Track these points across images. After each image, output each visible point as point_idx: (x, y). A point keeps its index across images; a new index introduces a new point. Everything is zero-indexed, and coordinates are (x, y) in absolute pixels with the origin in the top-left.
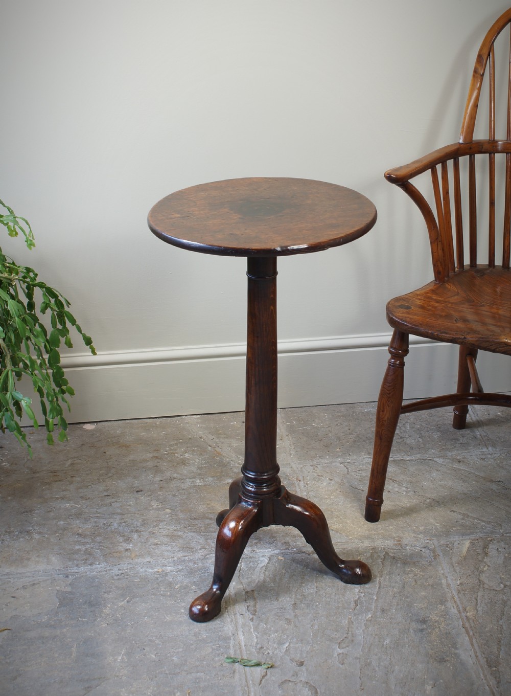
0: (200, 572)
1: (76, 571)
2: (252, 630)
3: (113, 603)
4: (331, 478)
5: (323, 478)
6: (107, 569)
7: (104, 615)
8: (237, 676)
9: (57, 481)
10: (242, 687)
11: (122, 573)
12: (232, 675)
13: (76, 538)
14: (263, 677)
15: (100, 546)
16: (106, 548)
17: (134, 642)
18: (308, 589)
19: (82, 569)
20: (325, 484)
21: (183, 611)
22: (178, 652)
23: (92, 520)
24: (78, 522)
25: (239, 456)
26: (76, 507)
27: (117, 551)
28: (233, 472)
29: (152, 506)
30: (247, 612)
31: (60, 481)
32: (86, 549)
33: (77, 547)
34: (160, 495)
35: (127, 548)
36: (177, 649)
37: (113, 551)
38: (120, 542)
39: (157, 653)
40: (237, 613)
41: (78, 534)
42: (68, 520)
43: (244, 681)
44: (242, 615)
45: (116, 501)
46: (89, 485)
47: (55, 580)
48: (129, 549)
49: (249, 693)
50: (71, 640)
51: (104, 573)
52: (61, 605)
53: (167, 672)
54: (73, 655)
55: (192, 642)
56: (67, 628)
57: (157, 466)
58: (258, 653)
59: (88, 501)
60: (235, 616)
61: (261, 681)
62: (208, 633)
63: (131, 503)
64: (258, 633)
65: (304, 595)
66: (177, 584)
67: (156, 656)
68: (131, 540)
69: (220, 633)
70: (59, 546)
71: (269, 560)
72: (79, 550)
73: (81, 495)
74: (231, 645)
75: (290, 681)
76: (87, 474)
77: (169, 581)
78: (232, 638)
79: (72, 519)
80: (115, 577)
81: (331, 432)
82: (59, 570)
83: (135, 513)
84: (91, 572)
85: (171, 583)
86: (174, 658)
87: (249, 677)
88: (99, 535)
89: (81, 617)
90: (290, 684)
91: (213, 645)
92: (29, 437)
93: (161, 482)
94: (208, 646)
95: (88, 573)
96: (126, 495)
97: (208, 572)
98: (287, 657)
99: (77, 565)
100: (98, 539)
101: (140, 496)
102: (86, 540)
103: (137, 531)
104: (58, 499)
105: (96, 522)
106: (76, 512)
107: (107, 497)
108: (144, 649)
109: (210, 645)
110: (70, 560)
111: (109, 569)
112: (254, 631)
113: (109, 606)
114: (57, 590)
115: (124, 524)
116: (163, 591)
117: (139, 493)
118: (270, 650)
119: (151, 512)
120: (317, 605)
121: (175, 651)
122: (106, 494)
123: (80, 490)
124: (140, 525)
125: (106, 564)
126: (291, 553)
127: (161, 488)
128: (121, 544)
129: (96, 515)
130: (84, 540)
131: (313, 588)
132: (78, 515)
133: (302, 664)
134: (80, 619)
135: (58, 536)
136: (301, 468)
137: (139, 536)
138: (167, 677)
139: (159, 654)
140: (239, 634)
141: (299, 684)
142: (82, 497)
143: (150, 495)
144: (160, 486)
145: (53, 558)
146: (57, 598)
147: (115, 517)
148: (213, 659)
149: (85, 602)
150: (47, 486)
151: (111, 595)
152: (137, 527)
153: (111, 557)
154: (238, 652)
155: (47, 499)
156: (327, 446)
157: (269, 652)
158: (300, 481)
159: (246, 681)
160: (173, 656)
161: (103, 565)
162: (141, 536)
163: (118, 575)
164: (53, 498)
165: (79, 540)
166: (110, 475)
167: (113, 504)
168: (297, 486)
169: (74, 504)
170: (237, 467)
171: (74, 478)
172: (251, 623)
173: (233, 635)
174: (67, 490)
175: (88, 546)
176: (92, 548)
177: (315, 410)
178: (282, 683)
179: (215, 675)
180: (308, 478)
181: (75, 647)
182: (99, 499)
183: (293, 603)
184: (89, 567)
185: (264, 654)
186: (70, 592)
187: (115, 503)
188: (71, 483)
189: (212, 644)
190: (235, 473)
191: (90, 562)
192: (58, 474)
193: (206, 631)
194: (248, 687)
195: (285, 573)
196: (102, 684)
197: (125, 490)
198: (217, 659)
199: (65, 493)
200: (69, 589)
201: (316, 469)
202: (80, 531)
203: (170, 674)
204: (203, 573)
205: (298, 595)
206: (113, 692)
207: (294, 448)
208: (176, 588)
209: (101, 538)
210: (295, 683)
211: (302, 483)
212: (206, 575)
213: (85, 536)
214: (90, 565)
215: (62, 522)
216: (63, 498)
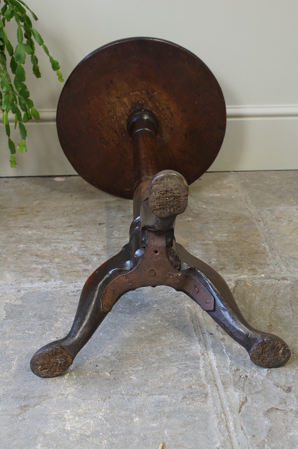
0: (162, 293)
1: (30, 286)
2: (224, 350)
3: (65, 318)
4: (290, 220)
5: (282, 220)
6: (62, 285)
7: (54, 329)
8: (210, 401)
9: (23, 214)
10: (217, 414)
11: (78, 290)
12: (203, 399)
13: (34, 258)
14: (243, 403)
15: (57, 266)
16: (64, 268)
17: (85, 358)
18: (283, 312)
19: (36, 285)
20: (285, 224)
21: (144, 328)
22: (137, 371)
23: (53, 245)
24: (38, 246)
25: (198, 202)
26: (38, 234)
27: (75, 270)
28: (192, 213)
29: (113, 235)
30: (217, 332)
31: (26, 214)
32: (43, 268)
33: (34, 266)
34: (122, 227)
35: (86, 268)
36: (136, 367)
37: (71, 271)
38: (79, 264)
39: (112, 371)
40: (206, 332)
41: (36, 255)
42: (29, 244)
43: (219, 408)
44: (212, 334)
45: (77, 231)
46: (54, 218)
47: (5, 293)
48: (88, 270)
49: (226, 422)
50: (12, 352)
51: (58, 289)
52: (8, 317)
53: (123, 392)
54: (13, 368)
55: (153, 360)
56: (11, 340)
57: (119, 206)
58: (233, 375)
59: (51, 229)
60: (203, 335)
61: (241, 407)
62: (173, 351)
63: (93, 232)
64: (232, 354)
65: (280, 318)
66: (137, 302)
67: (111, 374)
68: (90, 262)
69: (187, 353)
70: (15, 265)
71: (237, 284)
72: (36, 268)
73: (44, 225)
74: (201, 366)
75: (277, 409)
76: (53, 211)
77: (128, 299)
78: (201, 358)
79: (33, 243)
80: (71, 294)
81: (283, 188)
82: (11, 285)
83: (96, 240)
84: (45, 288)
85: (131, 302)
86: (132, 377)
87: (225, 402)
88: (58, 256)
89: (27, 330)
90: (279, 413)
91: (179, 365)
92: (4, 184)
93: (124, 218)
94: (173, 366)
95: (42, 289)
96: (88, 226)
97: (171, 293)
98: (270, 382)
99: (31, 281)
100: (57, 260)
101: (102, 227)
102: (44, 261)
103: (97, 255)
104: (21, 227)
105: (55, 246)
106: (37, 238)
107: (69, 227)
108: (97, 366)
109: (175, 364)
110: (24, 276)
111: (65, 286)
112: (226, 351)
113: (61, 320)
114: (6, 303)
115: (84, 249)
116: (122, 308)
117: (101, 225)
118: (247, 373)
119: (113, 240)
120: (296, 328)
121: (133, 369)
122: (68, 225)
123: (44, 222)
124: (101, 250)
125: (62, 281)
126: (260, 279)
127: (123, 222)
128: (80, 265)
129: (57, 241)
130: (41, 261)
131: (289, 312)
132: (39, 240)
133: (289, 390)
134: (26, 331)
135: (16, 256)
136: (259, 212)
137: (99, 259)
138: (124, 399)
139: (115, 372)
140: (209, 354)
141: (290, 413)
142: (45, 227)
143: (112, 227)
144: (122, 221)
145: (8, 275)
146: (5, 310)
147: (76, 242)
148: (179, 381)
149: (35, 316)
150: (13, 218)
151: (64, 310)
152: (97, 251)
153: (68, 275)
154: (210, 373)
155: (11, 227)
156: (280, 197)
157: (248, 375)
158: (259, 221)
159: (222, 407)
160: (131, 375)
161: (58, 282)
162: (101, 259)
163: (74, 292)
164: (17, 227)
165: (37, 260)
166: (74, 211)
167: (75, 233)
168: (257, 225)
169: (36, 232)
170: (197, 209)
171: (40, 213)
172: (223, 343)
173: (203, 354)
174: (31, 221)
175: (45, 265)
176: (49, 267)
177: (265, 173)
178: (268, 411)
179: (183, 399)
180: (267, 219)
181: (16, 360)
182: (61, 228)
183: (268, 324)
184: (44, 283)
185: (241, 376)
186: (20, 305)
187: (77, 232)
188: (36, 216)
189: (177, 363)
190: (195, 213)
191: (45, 279)
192: (25, 210)
193: (170, 349)
194: (225, 415)
195: (255, 296)
196: (43, 402)
197: (87, 222)
198: (184, 380)
199: (29, 223)
200: (19, 302)
201: (274, 212)
202: (39, 253)
203: (127, 394)
204: (165, 293)
205: (272, 317)
206: (55, 413)
207: (250, 198)
208: (137, 305)
209: (59, 259)
210: (285, 412)
211: (262, 223)
212: (169, 295)
213: (43, 257)
214: (45, 281)
215: (21, 246)
216: (26, 227)
